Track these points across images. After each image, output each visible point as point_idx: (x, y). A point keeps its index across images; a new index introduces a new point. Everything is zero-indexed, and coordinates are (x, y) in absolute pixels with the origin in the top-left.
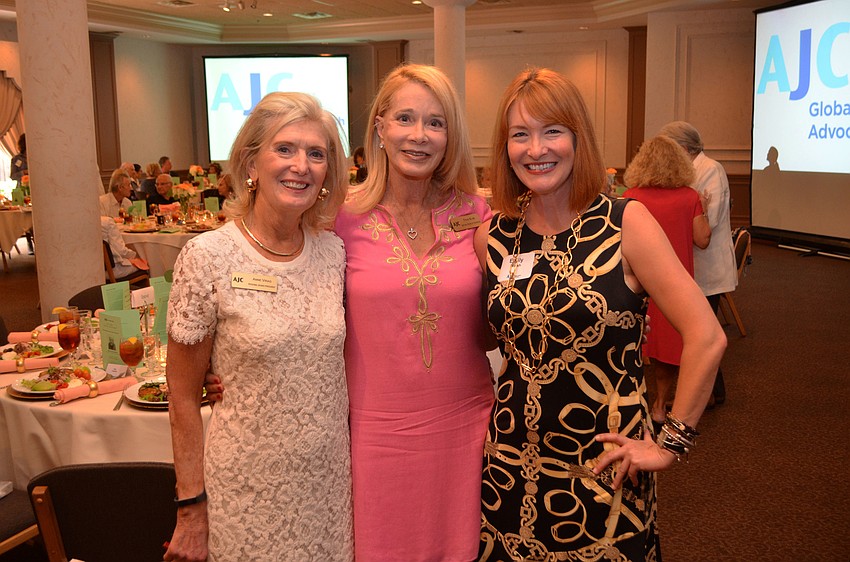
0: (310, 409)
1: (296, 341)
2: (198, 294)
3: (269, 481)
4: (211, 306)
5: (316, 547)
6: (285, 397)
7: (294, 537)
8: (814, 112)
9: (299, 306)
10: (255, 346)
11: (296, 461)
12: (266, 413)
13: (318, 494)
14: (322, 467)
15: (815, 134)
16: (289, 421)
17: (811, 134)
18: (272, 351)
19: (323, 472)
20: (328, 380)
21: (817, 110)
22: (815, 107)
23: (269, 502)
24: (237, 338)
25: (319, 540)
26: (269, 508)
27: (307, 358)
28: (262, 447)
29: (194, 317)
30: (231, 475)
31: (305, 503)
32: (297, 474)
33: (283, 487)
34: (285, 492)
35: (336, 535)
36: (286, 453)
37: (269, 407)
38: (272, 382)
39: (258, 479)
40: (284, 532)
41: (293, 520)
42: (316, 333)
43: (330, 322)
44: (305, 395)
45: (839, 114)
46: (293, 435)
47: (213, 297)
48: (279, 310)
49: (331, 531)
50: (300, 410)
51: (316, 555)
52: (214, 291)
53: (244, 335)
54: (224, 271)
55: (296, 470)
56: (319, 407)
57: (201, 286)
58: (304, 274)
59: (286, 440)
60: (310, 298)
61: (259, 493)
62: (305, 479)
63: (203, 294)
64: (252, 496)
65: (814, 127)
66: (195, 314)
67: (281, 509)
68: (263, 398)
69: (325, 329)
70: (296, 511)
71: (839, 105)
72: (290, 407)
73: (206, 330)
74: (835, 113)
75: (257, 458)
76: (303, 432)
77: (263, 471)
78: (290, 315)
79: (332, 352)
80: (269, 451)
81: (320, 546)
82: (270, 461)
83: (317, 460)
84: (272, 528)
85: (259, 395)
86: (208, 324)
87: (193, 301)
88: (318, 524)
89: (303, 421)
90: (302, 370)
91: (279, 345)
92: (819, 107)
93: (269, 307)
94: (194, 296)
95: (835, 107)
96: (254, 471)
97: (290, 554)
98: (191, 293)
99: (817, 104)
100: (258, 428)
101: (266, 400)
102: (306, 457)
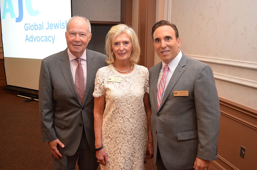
0: (128, 117)
1: (124, 97)
2: (99, 84)
3: (114, 136)
4: (102, 87)
5: (128, 158)
6: (120, 112)
7: (121, 154)
8: (27, 29)
9: (127, 87)
10: (112, 97)
11: (122, 131)
12: (114, 117)
13: (129, 143)
14: (131, 135)
15: (28, 40)
16: (121, 120)
17: (26, 39)
18: (117, 99)
19: (131, 136)
20: (135, 109)
21: (28, 27)
22: (26, 26)
23: (114, 142)
24: (108, 95)
25: (129, 156)
26: (114, 144)
27: (128, 102)
28: (113, 126)
29: (98, 90)
30: (105, 133)
31: (125, 144)
32: (122, 135)
33: (118, 138)
34: (119, 140)
35: (135, 156)
36: (119, 129)
37: (115, 115)
38: (116, 108)
39: (111, 135)
40: (118, 151)
41: (121, 149)
42: (131, 95)
43: (137, 92)
44: (126, 113)
45: (37, 29)
46: (122, 124)
47: (103, 84)
48: (121, 87)
49: (134, 155)
50: (124, 117)
51: (128, 160)
52: (103, 82)
53: (110, 94)
54: (106, 77)
55: (122, 134)
56: (131, 117)
57: (100, 81)
58: (131, 78)
59: (119, 125)
60: (132, 84)
61: (112, 139)
62: (125, 137)
63: (100, 83)
64: (110, 139)
65: (27, 36)
66: (98, 89)
67: (117, 144)
68: (114, 112)
69: (135, 94)
70: (122, 146)
71: (37, 25)
72: (121, 116)
73: (102, 94)
74: (35, 29)
75: (111, 129)
76: (125, 123)
77: (113, 133)
78: (123, 89)
79: (136, 101)
80: (115, 127)
81: (129, 158)
82: (115, 130)
83: (129, 132)
84: (115, 149)
85: (113, 112)
86: (102, 92)
87: (98, 85)
88: (129, 152)
89: (125, 120)
90: (126, 105)
91: (119, 97)
92: (28, 26)
93: (118, 87)
94: (98, 84)
95: (35, 26)
96: (110, 132)
97: (119, 158)
98: (97, 83)
99: (27, 24)
100: (112, 120)
101: (114, 113)
102: (125, 130)
